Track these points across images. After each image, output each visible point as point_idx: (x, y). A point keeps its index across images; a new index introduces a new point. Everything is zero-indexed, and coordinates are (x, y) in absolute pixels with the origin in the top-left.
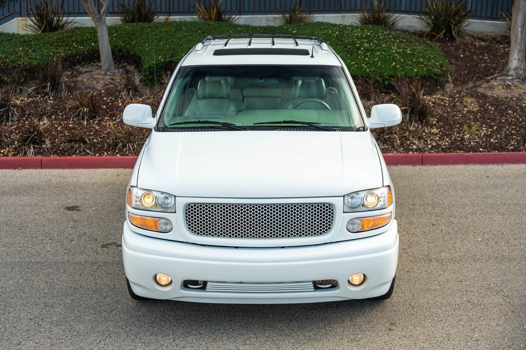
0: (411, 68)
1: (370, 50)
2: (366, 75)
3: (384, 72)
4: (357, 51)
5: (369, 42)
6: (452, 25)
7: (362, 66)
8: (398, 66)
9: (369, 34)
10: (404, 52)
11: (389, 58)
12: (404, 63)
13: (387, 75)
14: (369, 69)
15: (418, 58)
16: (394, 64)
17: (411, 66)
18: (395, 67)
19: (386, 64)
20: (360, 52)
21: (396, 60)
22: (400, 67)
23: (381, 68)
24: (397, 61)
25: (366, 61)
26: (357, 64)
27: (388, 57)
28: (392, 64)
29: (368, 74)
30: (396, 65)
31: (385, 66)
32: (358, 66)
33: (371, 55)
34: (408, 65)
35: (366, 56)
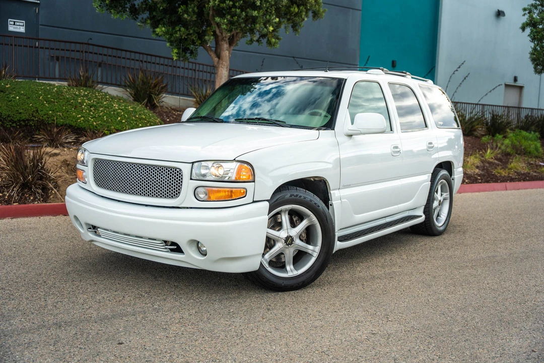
0: (136, 123)
1: (92, 105)
2: (93, 128)
3: (111, 126)
4: (80, 105)
5: (89, 99)
6: (153, 95)
7: (88, 119)
8: (124, 121)
9: (86, 93)
10: (126, 109)
11: (114, 114)
12: (128, 118)
13: (114, 128)
14: (96, 122)
15: (140, 114)
16: (119, 118)
17: (136, 121)
18: (120, 122)
19: (112, 119)
20: (83, 107)
21: (120, 115)
22: (126, 122)
23: (107, 121)
24: (122, 116)
25: (92, 115)
26: (83, 117)
27: (112, 113)
28: (117, 118)
29: (96, 127)
30: (122, 119)
31: (111, 120)
32: (84, 119)
33: (95, 110)
34: (132, 120)
35: (91, 111)
